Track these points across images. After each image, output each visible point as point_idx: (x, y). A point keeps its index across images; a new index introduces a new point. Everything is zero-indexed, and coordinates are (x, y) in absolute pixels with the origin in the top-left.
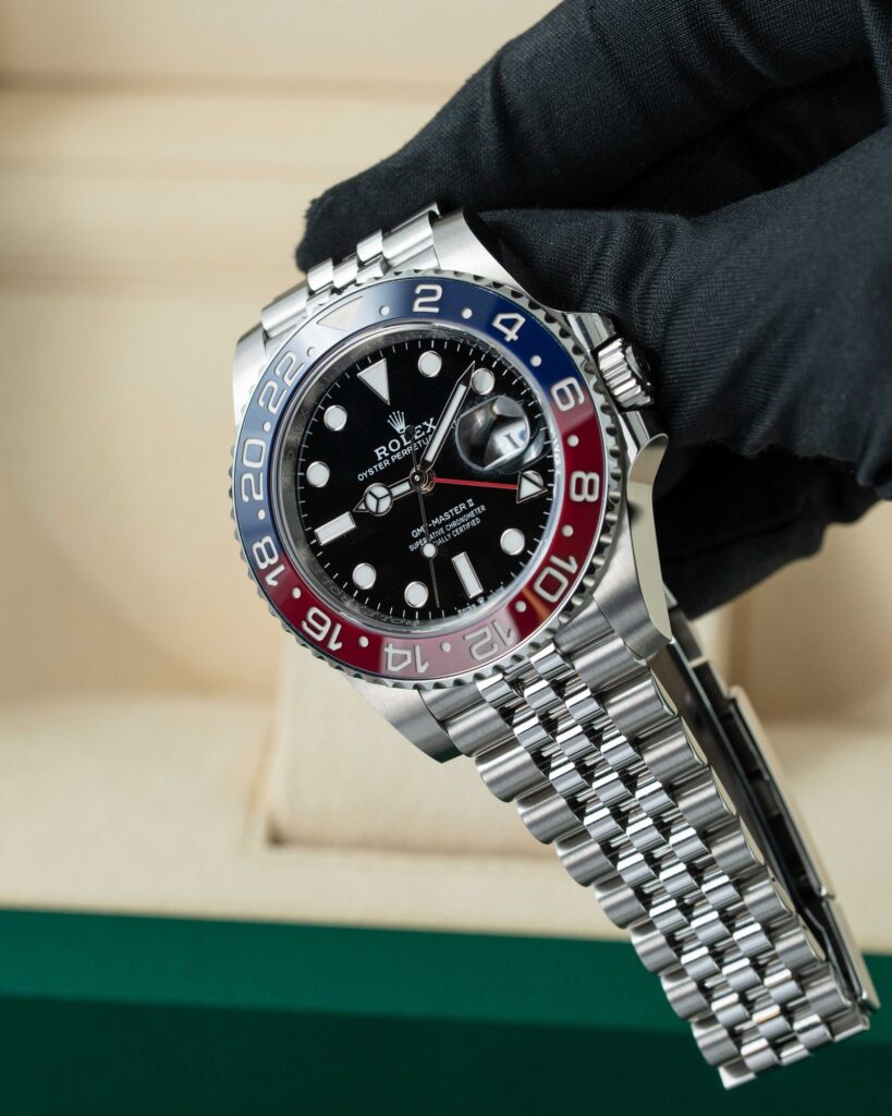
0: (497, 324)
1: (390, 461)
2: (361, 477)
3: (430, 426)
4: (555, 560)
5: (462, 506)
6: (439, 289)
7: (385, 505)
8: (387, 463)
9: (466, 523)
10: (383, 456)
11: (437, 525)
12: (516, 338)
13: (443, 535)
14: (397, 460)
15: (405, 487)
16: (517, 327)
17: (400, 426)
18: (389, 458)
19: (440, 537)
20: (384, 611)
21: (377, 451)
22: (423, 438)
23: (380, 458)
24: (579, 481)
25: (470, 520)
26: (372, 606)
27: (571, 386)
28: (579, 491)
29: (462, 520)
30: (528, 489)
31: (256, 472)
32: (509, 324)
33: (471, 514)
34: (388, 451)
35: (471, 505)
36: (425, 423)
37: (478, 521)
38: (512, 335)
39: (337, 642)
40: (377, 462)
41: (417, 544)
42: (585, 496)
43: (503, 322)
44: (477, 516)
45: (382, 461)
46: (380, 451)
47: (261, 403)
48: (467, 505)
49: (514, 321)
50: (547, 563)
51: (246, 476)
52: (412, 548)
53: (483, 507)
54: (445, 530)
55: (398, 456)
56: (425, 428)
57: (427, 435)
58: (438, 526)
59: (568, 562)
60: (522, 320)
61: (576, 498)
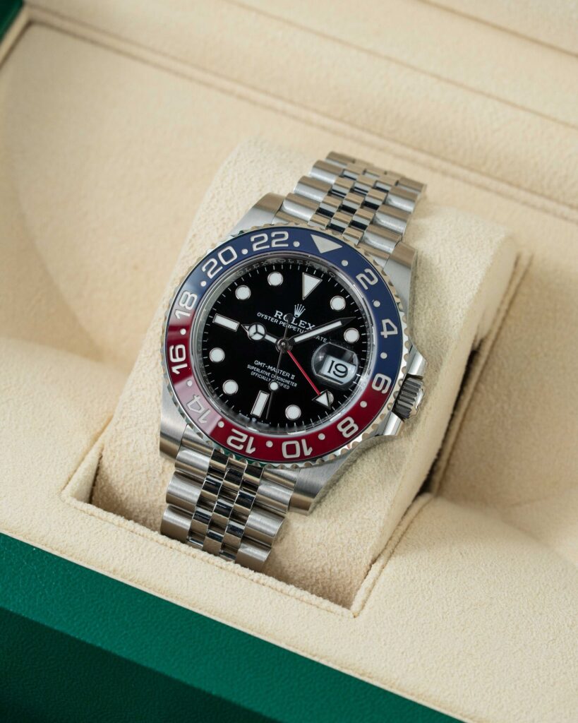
0: (384, 322)
1: (279, 322)
2: (260, 314)
3: (310, 328)
4: (304, 442)
5: (288, 375)
6: (376, 280)
7: (257, 337)
8: (276, 321)
9: (282, 382)
10: (278, 316)
11: (270, 369)
12: (386, 337)
13: (267, 376)
14: (282, 325)
15: (273, 340)
16: (391, 333)
17: (298, 313)
18: (279, 320)
19: (265, 376)
20: (210, 378)
21: (277, 312)
22: (303, 329)
23: (276, 316)
24: (348, 423)
25: (286, 383)
26: (207, 370)
27: (386, 382)
28: (344, 426)
29: (282, 379)
30: (323, 400)
31: (220, 264)
32: (389, 328)
33: (288, 382)
34: (282, 317)
35: (292, 378)
36: (309, 324)
37: (288, 388)
38: (385, 334)
39: (178, 370)
40: (273, 316)
41: (253, 368)
42: (344, 431)
43: (388, 325)
44: (291, 386)
45: (275, 318)
46: (279, 313)
47: (252, 239)
48: (290, 376)
49: (393, 329)
50: (299, 439)
51: (213, 260)
52: (249, 366)
53: (296, 385)
54: (270, 375)
55: (284, 324)
56: (307, 326)
57: (305, 330)
58: (269, 371)
59: (308, 448)
60: (395, 332)
61: (339, 427)
